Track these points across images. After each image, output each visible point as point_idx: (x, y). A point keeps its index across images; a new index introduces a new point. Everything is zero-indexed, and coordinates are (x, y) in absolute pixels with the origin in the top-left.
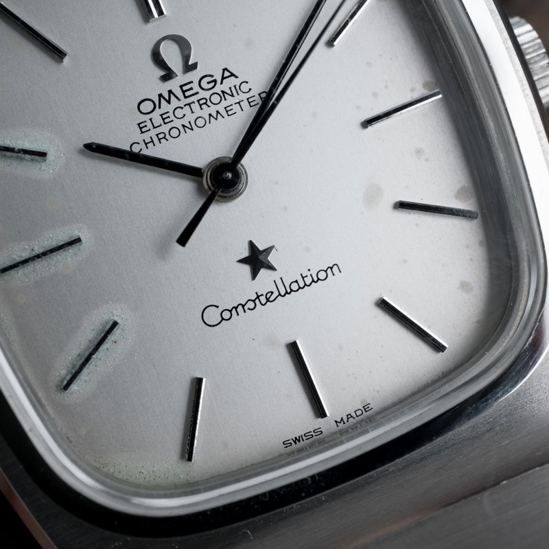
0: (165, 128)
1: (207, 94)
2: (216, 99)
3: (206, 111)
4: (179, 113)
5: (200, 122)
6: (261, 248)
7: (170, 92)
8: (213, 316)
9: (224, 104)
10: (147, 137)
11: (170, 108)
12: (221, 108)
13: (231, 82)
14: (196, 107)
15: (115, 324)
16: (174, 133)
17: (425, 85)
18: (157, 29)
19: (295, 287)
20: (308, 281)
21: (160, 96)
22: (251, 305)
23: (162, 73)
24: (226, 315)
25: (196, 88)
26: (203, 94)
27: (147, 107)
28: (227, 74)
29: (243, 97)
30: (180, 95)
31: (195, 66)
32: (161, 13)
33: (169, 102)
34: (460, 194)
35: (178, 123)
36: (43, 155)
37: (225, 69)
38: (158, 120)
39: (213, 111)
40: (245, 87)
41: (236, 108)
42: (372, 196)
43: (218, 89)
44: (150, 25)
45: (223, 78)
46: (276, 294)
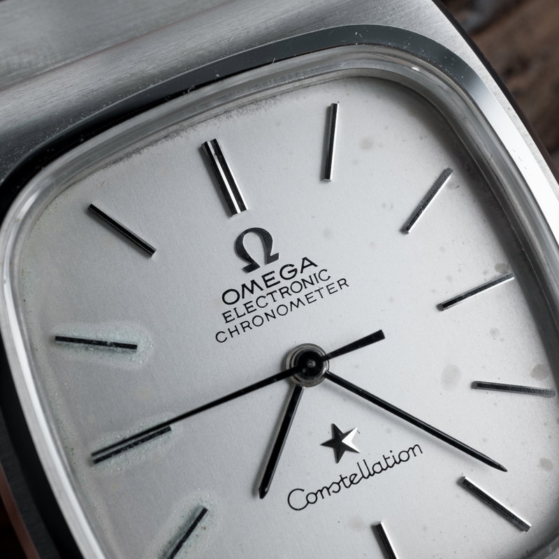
0: (249, 317)
1: (288, 283)
2: (296, 287)
3: (287, 299)
4: (262, 302)
5: (282, 310)
6: (343, 431)
7: (253, 282)
8: (299, 499)
9: (305, 291)
10: (231, 326)
11: (253, 297)
12: (301, 296)
13: (310, 271)
14: (277, 295)
15: (204, 511)
16: (258, 321)
17: (498, 267)
18: (240, 222)
19: (378, 468)
20: (391, 462)
21: (244, 286)
22: (335, 487)
23: (246, 264)
24: (312, 498)
25: (278, 278)
26: (284, 283)
27: (231, 297)
28: (306, 263)
29: (322, 284)
30: (262, 284)
31: (276, 257)
32: (243, 208)
33: (252, 291)
34: (536, 373)
35: (261, 312)
36: (133, 347)
37: (305, 259)
38: (242, 310)
39: (294, 298)
40: (324, 276)
41: (317, 295)
42: (450, 376)
43: (299, 277)
44: (234, 217)
45: (303, 267)
46: (360, 476)
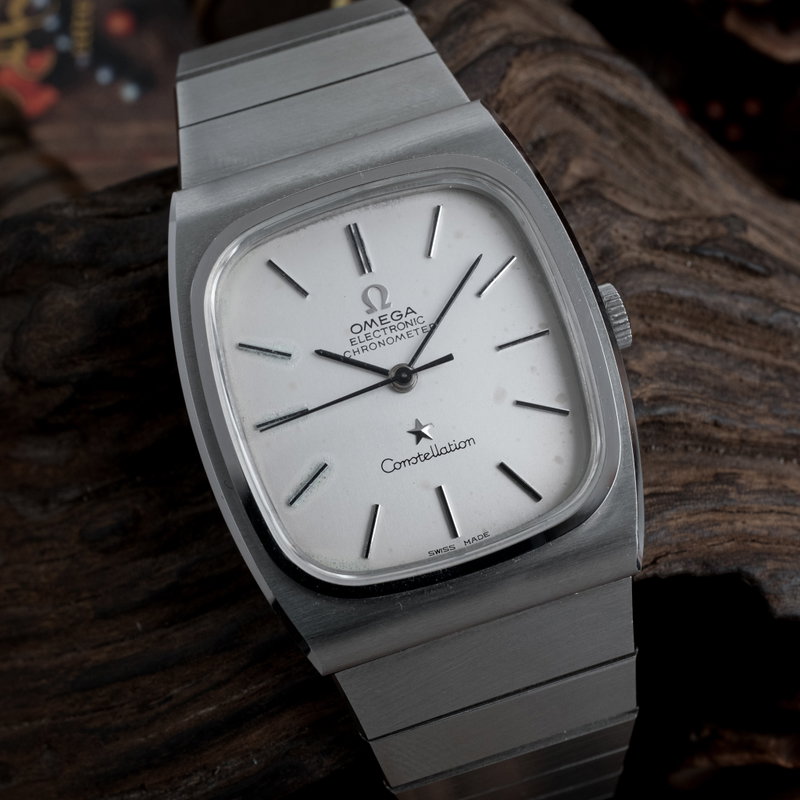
0: (367, 343)
1: (396, 323)
2: (401, 326)
3: (394, 334)
4: (377, 334)
5: (390, 341)
6: (423, 424)
7: (372, 320)
8: (389, 466)
9: (406, 330)
10: (355, 348)
11: (371, 330)
12: (404, 332)
13: (411, 316)
14: (388, 331)
15: (326, 465)
16: (373, 346)
17: (541, 326)
18: (367, 279)
19: (444, 451)
20: (453, 448)
21: (366, 322)
22: (414, 461)
23: (368, 308)
24: (397, 466)
25: (389, 319)
26: (393, 323)
27: (357, 329)
28: (409, 311)
29: (420, 326)
30: (378, 322)
31: (389, 304)
32: (370, 271)
33: (371, 327)
34: (560, 398)
35: (375, 341)
36: (290, 355)
37: (409, 308)
38: (363, 338)
39: (399, 333)
40: (420, 320)
41: (414, 333)
42: (499, 395)
43: (403, 320)
44: (364, 277)
45: (407, 313)
46: (431, 455)
